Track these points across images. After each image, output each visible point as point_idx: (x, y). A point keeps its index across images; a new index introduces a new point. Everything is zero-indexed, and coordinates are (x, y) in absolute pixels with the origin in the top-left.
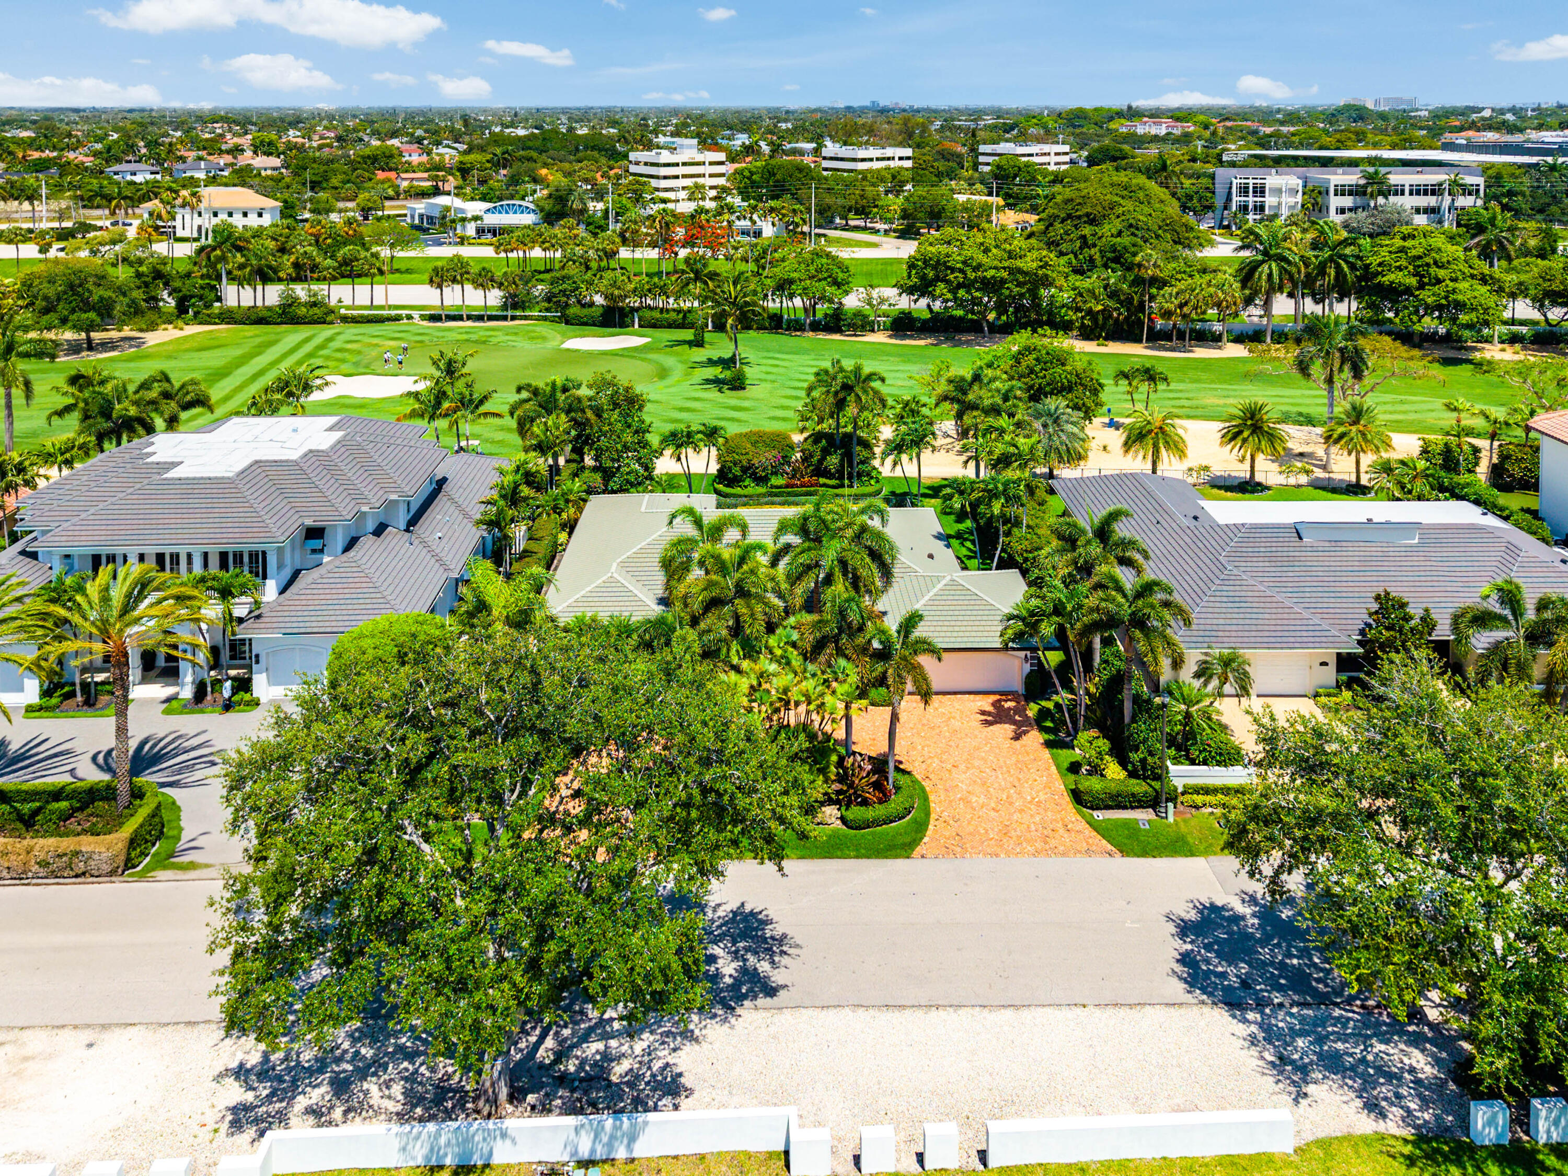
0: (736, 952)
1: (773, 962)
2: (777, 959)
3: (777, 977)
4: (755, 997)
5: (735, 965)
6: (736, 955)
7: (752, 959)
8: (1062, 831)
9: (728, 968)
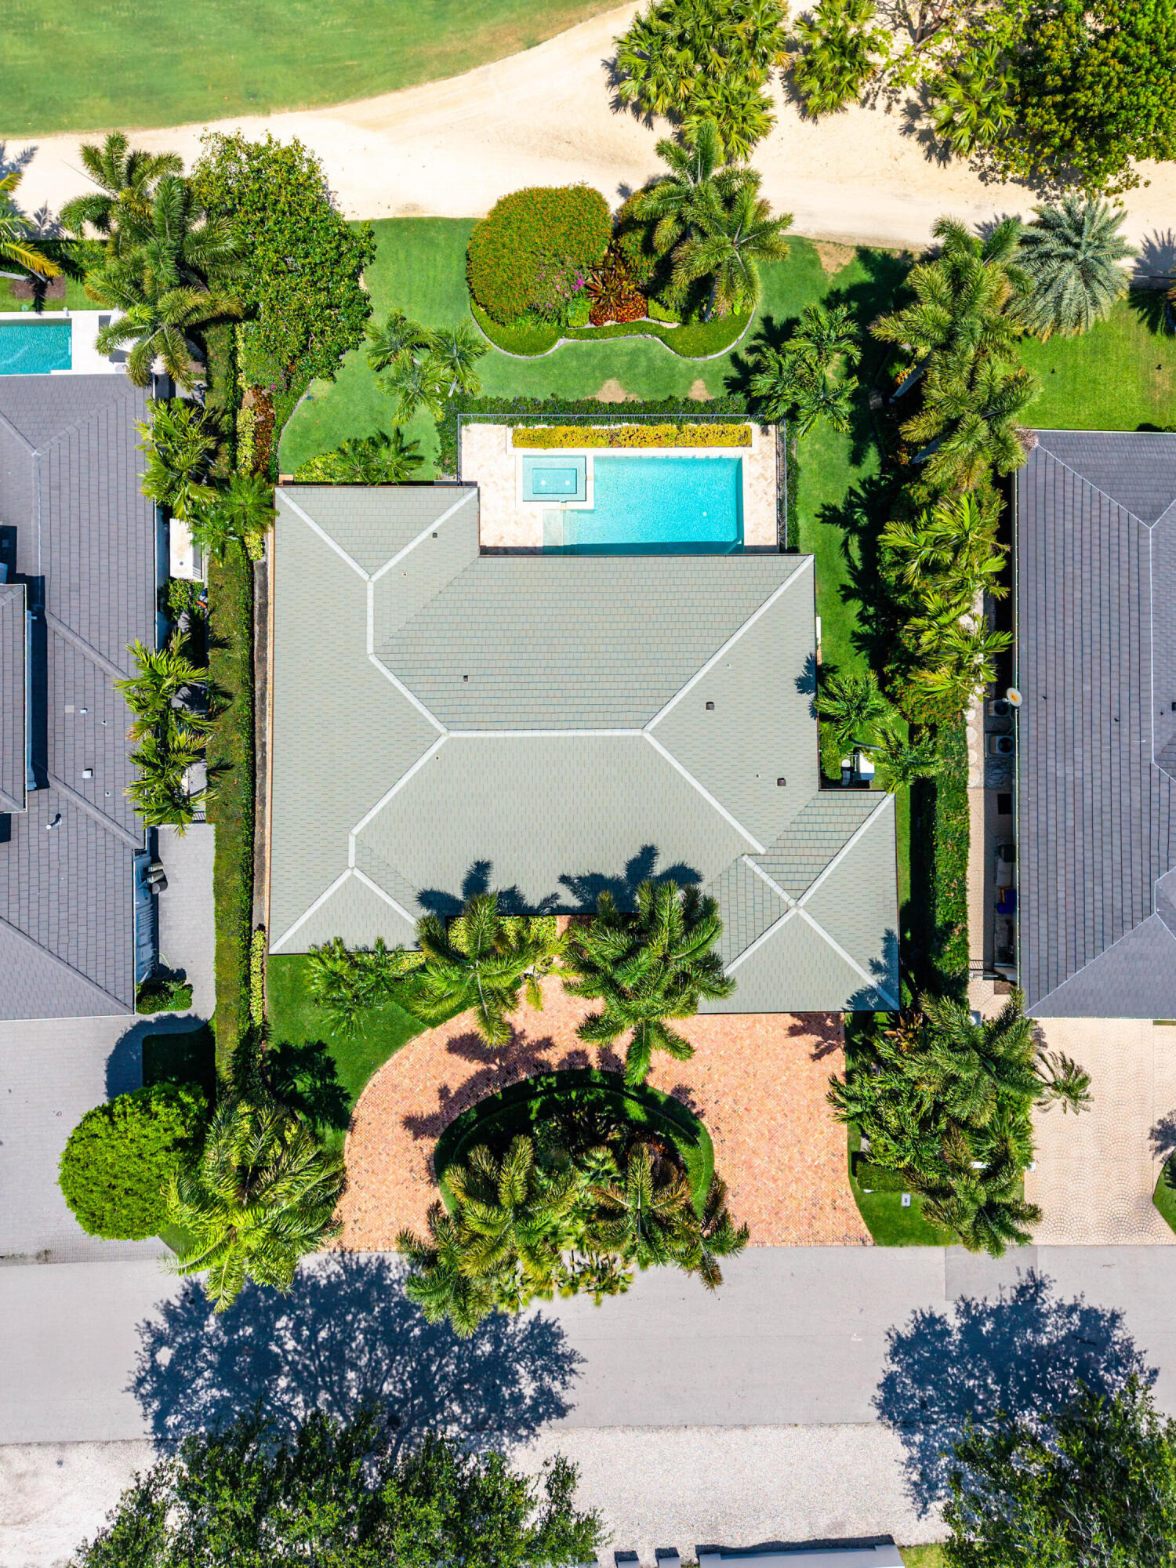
0: (535, 1372)
1: (564, 1383)
2: (567, 1378)
3: (567, 1398)
4: (550, 1418)
5: (534, 1385)
6: (535, 1375)
7: (547, 1379)
8: (828, 1209)
9: (528, 1388)
